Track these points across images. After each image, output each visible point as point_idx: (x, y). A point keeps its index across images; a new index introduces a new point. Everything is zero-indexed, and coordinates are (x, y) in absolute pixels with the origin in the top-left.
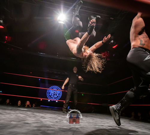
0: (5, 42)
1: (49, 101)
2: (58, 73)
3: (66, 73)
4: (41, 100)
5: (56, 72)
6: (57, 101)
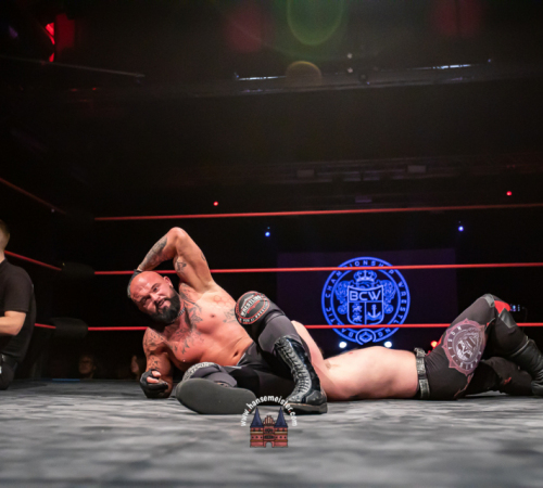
0: (52, 58)
1: (343, 345)
2: (366, 179)
3: (413, 169)
5: (353, 177)
6: (388, 344)
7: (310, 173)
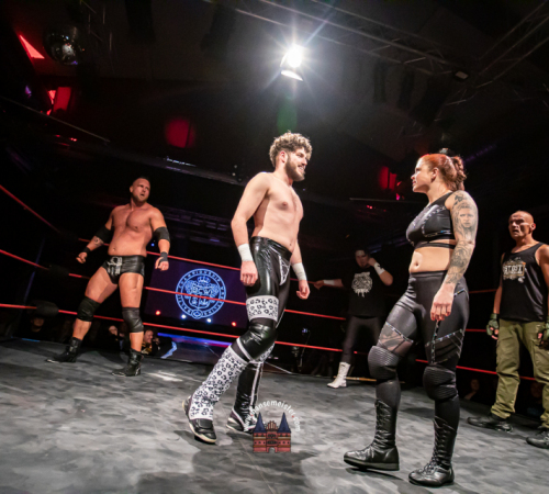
0: (49, 112)
1: (184, 317)
2: (219, 229)
4: (158, 313)
5: (212, 226)
6: (209, 320)
7: (189, 218)
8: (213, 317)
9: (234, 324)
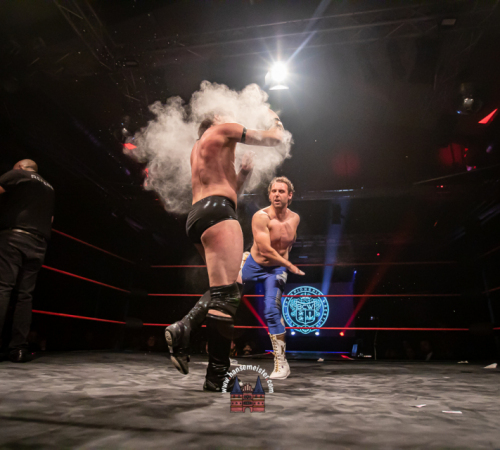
2: (305, 246)
5: (297, 245)
8: (321, 331)
9: (342, 334)
